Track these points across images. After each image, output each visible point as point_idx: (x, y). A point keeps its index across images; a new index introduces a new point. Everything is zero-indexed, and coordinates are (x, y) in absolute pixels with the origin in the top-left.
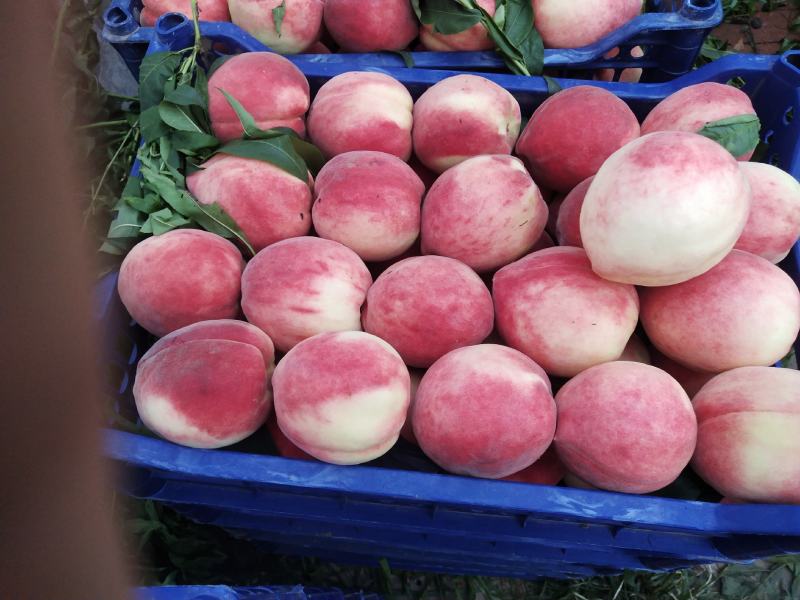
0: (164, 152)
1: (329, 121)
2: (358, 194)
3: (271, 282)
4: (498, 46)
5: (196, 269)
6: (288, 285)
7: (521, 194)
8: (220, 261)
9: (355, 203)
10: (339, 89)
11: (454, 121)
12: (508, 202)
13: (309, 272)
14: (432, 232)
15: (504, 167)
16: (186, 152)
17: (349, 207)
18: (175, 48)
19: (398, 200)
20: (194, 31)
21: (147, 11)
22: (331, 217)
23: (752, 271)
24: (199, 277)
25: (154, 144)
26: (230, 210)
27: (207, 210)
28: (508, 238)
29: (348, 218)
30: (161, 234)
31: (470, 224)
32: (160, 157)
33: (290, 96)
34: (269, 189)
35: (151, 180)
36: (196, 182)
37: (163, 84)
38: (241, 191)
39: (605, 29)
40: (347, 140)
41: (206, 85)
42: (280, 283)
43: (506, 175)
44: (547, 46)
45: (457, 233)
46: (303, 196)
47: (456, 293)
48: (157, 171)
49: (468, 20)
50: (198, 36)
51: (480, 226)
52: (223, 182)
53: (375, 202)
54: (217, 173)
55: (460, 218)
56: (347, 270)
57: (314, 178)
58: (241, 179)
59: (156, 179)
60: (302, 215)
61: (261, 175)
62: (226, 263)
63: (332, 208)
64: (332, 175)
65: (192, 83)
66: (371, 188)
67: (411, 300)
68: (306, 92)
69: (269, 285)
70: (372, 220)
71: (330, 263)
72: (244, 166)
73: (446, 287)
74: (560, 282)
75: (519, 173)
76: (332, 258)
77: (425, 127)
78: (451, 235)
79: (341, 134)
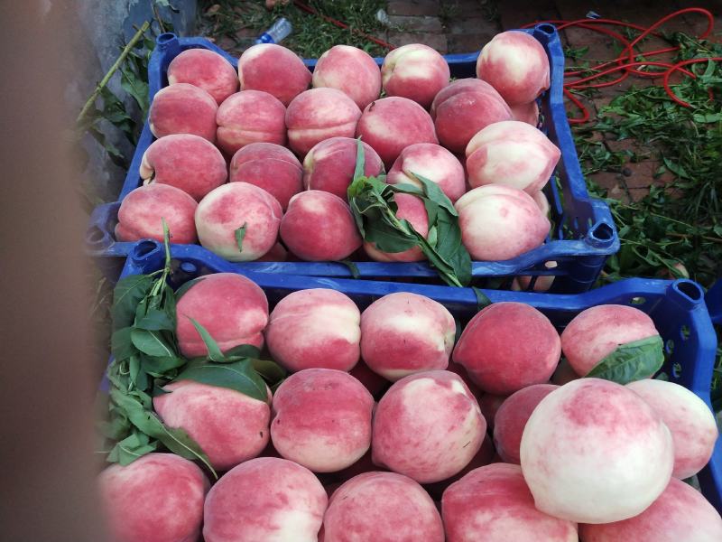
0: (133, 372)
1: (286, 339)
2: (315, 420)
3: (233, 517)
4: (432, 263)
5: (161, 505)
6: (250, 521)
7: (463, 419)
8: (183, 493)
9: (312, 427)
10: (296, 309)
11: (398, 341)
12: (453, 428)
13: (270, 506)
14: (383, 449)
15: (446, 392)
16: (154, 374)
17: (307, 431)
18: (147, 272)
19: (351, 422)
20: (165, 254)
21: (122, 226)
22: (290, 439)
23: (679, 504)
24: (163, 513)
25: (124, 363)
26: (195, 435)
27: (172, 432)
28: (454, 458)
29: (306, 442)
30: (128, 464)
31: (418, 448)
32: (129, 375)
33: (252, 318)
34: (233, 416)
35: (119, 402)
36: (163, 404)
37: (136, 307)
38: (206, 417)
39: (522, 248)
40: (303, 356)
41: (175, 307)
42: (242, 519)
43: (449, 400)
44: (474, 259)
45: (406, 454)
46: (263, 416)
47: (410, 524)
48: (126, 391)
49: (407, 243)
50: (168, 260)
51: (428, 449)
52: (189, 408)
53: (330, 426)
54: (183, 398)
55: (409, 442)
56: (305, 499)
57: (273, 394)
58: (205, 407)
59: (126, 401)
60: (261, 434)
61: (225, 402)
62: (189, 494)
63: (291, 431)
64: (291, 397)
65: (161, 305)
66: (327, 414)
67: (367, 533)
68: (265, 312)
69: (231, 520)
70: (328, 443)
71: (290, 493)
72: (209, 393)
73: (400, 518)
74: (505, 513)
75: (460, 396)
76: (291, 487)
77: (373, 343)
78: (400, 456)
79: (297, 350)
